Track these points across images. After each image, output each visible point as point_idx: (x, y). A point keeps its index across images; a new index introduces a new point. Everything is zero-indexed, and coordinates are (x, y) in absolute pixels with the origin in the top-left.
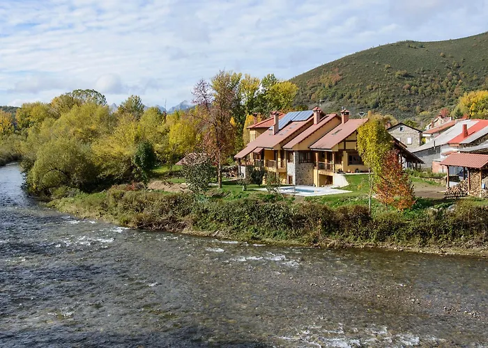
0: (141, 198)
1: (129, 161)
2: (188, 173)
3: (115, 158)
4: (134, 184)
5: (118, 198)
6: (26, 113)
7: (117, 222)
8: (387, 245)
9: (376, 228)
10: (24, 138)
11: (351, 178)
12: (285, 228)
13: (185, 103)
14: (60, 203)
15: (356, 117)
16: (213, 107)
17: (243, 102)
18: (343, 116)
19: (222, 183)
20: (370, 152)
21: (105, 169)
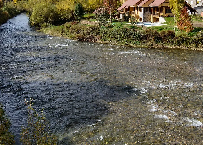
0: (78, 28)
1: (72, 12)
2: (97, 17)
3: (66, 11)
4: (75, 22)
5: (68, 28)
7: (69, 38)
8: (181, 47)
9: (177, 40)
10: (27, 2)
11: (167, 19)
12: (139, 40)
14: (45, 30)
19: (112, 21)
20: (175, 8)
21: (62, 15)
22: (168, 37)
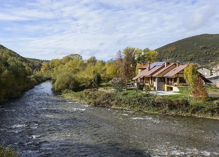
0: (95, 94)
1: (91, 80)
2: (114, 85)
3: (86, 79)
4: (93, 89)
5: (86, 94)
6: (53, 63)
7: (86, 103)
8: (196, 115)
9: (191, 108)
10: (52, 72)
11: (181, 88)
12: (153, 107)
13: (113, 59)
14: (65, 95)
15: (183, 64)
16: (124, 60)
17: (135, 59)
18: (177, 64)
19: (127, 89)
20: (189, 78)
21: (82, 83)
22: (182, 105)
